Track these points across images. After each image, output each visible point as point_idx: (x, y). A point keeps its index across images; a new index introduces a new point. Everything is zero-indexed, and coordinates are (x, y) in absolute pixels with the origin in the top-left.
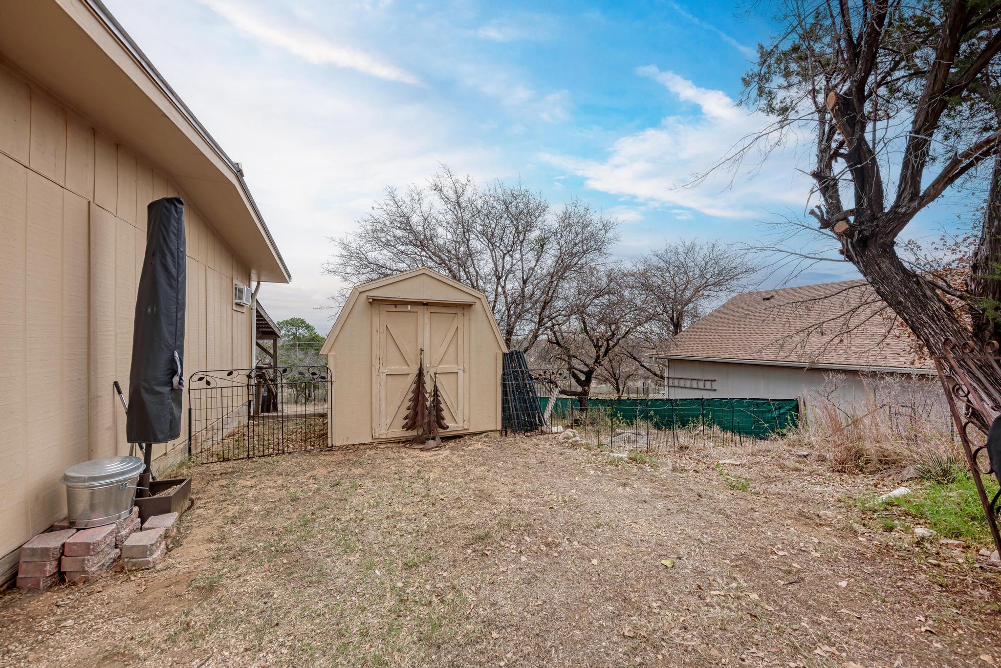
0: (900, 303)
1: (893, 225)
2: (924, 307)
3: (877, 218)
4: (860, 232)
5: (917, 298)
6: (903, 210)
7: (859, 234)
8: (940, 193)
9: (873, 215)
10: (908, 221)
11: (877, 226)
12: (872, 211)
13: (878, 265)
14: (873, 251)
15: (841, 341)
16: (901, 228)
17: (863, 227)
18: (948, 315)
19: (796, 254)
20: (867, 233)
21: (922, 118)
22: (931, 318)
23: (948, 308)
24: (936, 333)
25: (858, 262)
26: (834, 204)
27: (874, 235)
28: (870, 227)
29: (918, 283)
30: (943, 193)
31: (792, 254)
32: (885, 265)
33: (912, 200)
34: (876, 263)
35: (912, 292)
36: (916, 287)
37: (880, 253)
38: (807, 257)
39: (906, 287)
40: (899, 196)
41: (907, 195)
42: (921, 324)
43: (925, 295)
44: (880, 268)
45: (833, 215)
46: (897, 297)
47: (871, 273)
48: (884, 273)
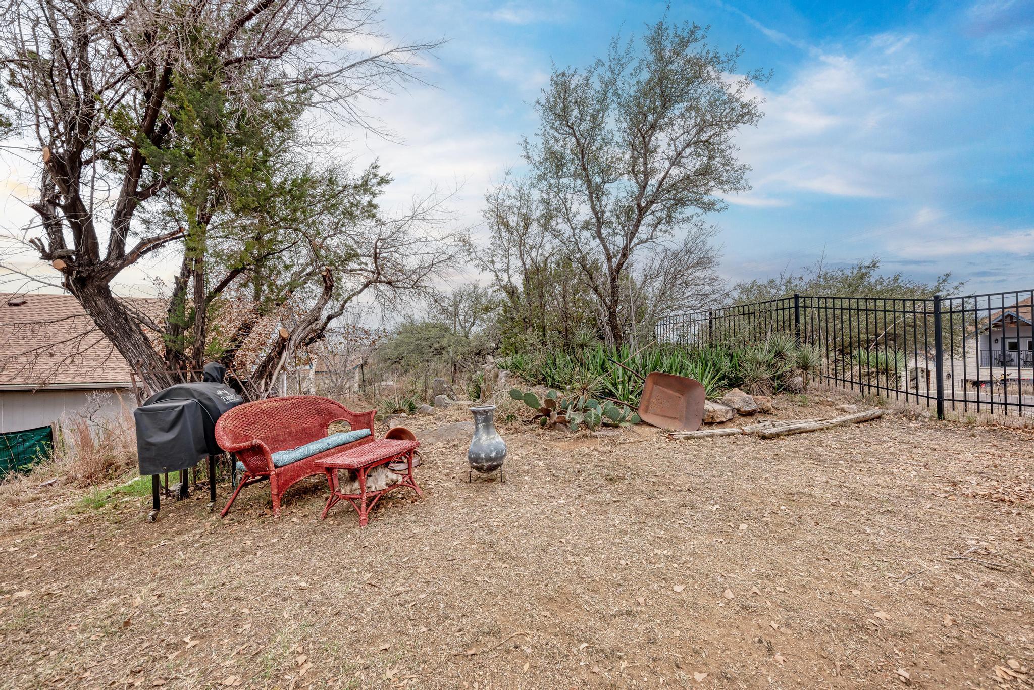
0: (112, 333)
1: (106, 273)
2: (129, 336)
3: (93, 265)
4: (78, 272)
5: (124, 330)
6: (112, 265)
7: (77, 274)
8: (136, 260)
9: (91, 261)
10: (116, 274)
11: (93, 271)
12: (89, 257)
13: (95, 302)
14: (90, 290)
15: (73, 362)
16: (112, 277)
17: (80, 269)
18: (146, 344)
19: (21, 273)
20: (84, 275)
21: (122, 204)
22: (134, 346)
23: (146, 339)
24: (136, 356)
25: (79, 297)
26: (58, 242)
27: (90, 277)
28: (88, 270)
29: (126, 319)
30: (138, 261)
31: (17, 272)
32: (101, 303)
33: (117, 259)
34: (93, 299)
35: (121, 326)
36: (124, 321)
37: (96, 292)
38: (34, 279)
39: (117, 322)
40: (109, 254)
41: (114, 254)
42: (126, 350)
43: (130, 329)
44: (96, 304)
45: (55, 249)
46: (110, 328)
47: (89, 307)
48: (100, 309)
